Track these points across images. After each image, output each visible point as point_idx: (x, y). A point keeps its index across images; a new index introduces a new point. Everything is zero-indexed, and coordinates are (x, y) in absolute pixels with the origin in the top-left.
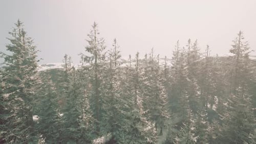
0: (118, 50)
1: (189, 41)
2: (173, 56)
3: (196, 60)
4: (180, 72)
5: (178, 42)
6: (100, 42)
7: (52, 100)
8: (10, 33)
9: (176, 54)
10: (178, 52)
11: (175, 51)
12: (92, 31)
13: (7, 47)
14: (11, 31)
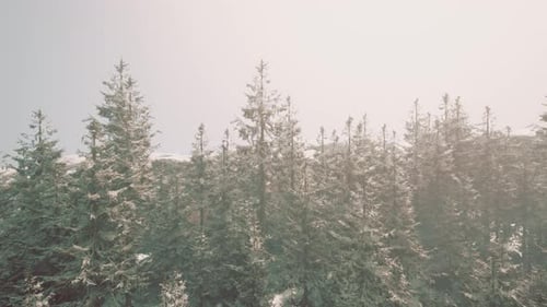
0: (293, 118)
1: (446, 99)
2: (407, 132)
3: (463, 138)
4: (436, 160)
5: (416, 103)
6: (272, 98)
7: (181, 212)
8: (105, 83)
9: (414, 128)
10: (417, 124)
11: (409, 120)
12: (256, 78)
13: (99, 108)
14: (108, 80)
